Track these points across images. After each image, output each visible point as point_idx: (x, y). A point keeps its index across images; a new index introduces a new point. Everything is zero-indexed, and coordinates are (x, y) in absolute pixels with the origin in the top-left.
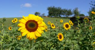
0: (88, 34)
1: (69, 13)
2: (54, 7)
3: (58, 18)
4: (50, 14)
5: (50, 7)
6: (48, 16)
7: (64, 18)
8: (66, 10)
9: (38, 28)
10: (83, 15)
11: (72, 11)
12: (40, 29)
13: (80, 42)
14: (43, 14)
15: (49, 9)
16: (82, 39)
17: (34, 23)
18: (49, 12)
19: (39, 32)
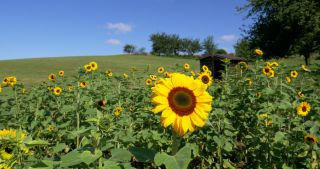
0: (246, 96)
1: (195, 47)
2: (164, 34)
3: (172, 56)
4: (156, 50)
5: (155, 33)
6: (152, 53)
7: (185, 57)
8: (190, 42)
9: (197, 106)
10: (222, 52)
11: (201, 42)
12: (202, 109)
13: (230, 113)
14: (142, 49)
15: (154, 38)
16: (235, 106)
17: (187, 94)
18: (154, 45)
19: (201, 116)
